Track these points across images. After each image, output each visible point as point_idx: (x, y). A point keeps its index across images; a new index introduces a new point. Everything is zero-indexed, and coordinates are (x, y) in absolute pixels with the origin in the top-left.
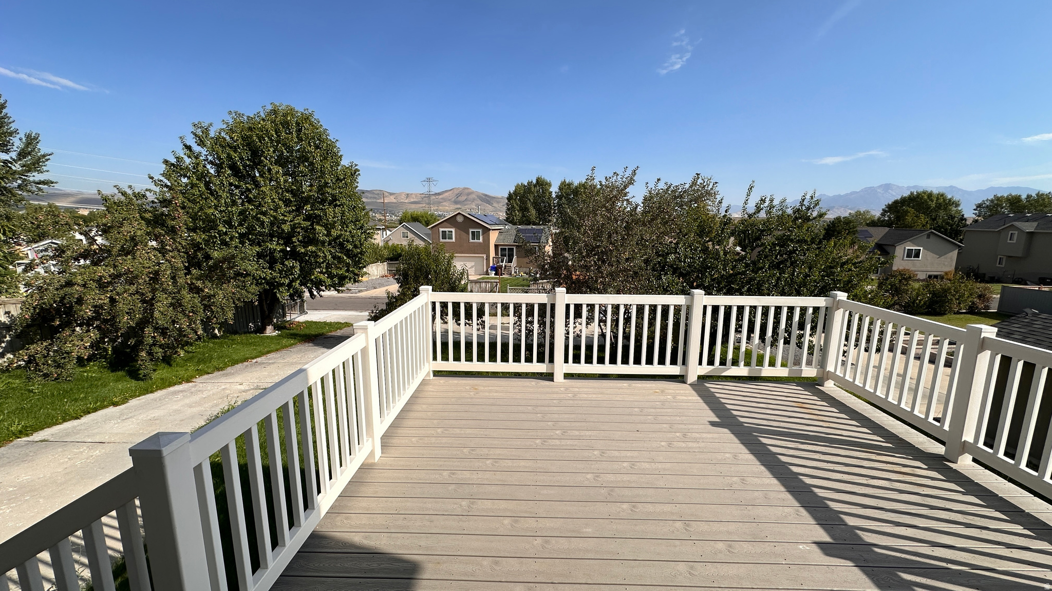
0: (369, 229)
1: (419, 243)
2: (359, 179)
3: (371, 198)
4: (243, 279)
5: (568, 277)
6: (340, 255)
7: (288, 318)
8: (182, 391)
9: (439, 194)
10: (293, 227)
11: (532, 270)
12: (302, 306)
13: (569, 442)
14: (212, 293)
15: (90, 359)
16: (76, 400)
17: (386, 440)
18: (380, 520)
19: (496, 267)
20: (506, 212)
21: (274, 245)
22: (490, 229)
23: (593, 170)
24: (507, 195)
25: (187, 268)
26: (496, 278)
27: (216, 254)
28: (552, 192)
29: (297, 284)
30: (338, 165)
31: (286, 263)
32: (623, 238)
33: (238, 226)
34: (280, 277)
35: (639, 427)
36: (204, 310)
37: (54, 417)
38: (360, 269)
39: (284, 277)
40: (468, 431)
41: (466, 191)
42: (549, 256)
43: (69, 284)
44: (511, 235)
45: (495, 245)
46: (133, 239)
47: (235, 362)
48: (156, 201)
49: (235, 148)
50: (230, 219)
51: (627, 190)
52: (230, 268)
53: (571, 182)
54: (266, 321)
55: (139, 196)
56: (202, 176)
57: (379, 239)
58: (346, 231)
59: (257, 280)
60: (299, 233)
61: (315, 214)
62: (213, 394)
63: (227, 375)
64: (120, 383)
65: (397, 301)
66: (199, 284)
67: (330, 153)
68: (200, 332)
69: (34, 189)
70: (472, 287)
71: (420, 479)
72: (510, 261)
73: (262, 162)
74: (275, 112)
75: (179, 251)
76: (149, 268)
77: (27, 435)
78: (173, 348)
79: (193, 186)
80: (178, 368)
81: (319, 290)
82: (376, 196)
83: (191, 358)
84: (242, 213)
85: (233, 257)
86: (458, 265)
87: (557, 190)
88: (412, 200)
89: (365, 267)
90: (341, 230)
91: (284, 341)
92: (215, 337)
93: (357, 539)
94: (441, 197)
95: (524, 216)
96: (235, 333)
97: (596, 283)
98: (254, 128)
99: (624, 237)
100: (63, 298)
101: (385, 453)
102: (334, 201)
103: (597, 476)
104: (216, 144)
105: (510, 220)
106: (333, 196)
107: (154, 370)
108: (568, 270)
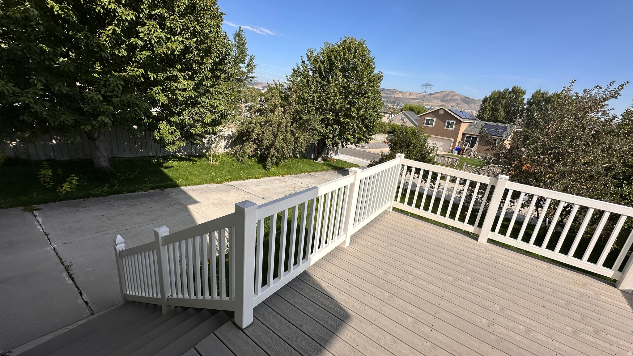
0: (381, 113)
1: (409, 124)
2: (382, 82)
3: (387, 94)
4: (313, 132)
5: (518, 167)
6: (361, 126)
7: (329, 156)
8: (278, 179)
9: (432, 94)
10: (341, 107)
11: (488, 155)
12: (337, 150)
13: (475, 289)
14: (299, 136)
15: (252, 156)
16: (245, 172)
17: (354, 238)
18: (338, 280)
19: (460, 149)
20: (479, 111)
21: (331, 116)
22: (462, 122)
23: (572, 82)
24: (483, 99)
25: (292, 122)
26: (457, 156)
27: (304, 117)
28: (524, 99)
29: (336, 139)
30: (372, 73)
31: (334, 126)
32: (586, 145)
33: (316, 104)
34: (329, 133)
35: (547, 304)
36: (294, 144)
37: (237, 177)
38: (370, 136)
39: (331, 134)
40: (404, 252)
41: (452, 93)
42: (506, 148)
43: (251, 123)
44: (478, 128)
45: (463, 133)
46: (275, 106)
47: (302, 172)
48: (287, 88)
49: (323, 62)
50: (313, 100)
51: (606, 103)
52: (308, 125)
53: (546, 92)
54: (319, 154)
55: (281, 85)
56: (306, 77)
57: (385, 119)
58: (367, 113)
59: (319, 133)
60: (343, 111)
61: (353, 101)
62: (290, 185)
63: (297, 177)
64: (259, 169)
65: (386, 158)
66: (295, 131)
67: (369, 66)
68: (291, 154)
69: (249, 80)
70: (438, 159)
71: (365, 268)
72: (472, 146)
73: (333, 70)
74: (345, 41)
75: (290, 114)
76: (278, 120)
77: (229, 182)
78: (280, 159)
79: (302, 81)
80: (280, 169)
81: (347, 143)
82: (391, 93)
83: (286, 165)
84: (319, 97)
85: (311, 120)
86: (431, 143)
87: (530, 97)
88: (413, 97)
89: (373, 135)
90: (365, 112)
91: (325, 167)
92: (297, 158)
93: (324, 285)
94: (433, 96)
95: (493, 115)
96: (305, 158)
97: (545, 176)
98: (334, 51)
99: (588, 144)
100: (248, 129)
101: (351, 245)
102: (364, 95)
103: (491, 324)
104: (315, 60)
105: (480, 117)
106: (365, 91)
107: (272, 167)
108: (520, 161)
